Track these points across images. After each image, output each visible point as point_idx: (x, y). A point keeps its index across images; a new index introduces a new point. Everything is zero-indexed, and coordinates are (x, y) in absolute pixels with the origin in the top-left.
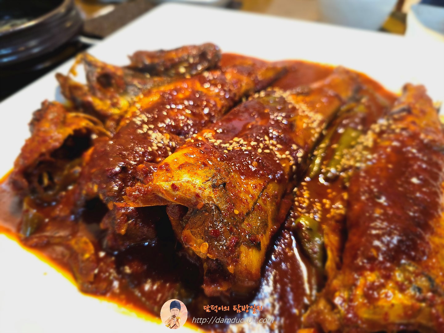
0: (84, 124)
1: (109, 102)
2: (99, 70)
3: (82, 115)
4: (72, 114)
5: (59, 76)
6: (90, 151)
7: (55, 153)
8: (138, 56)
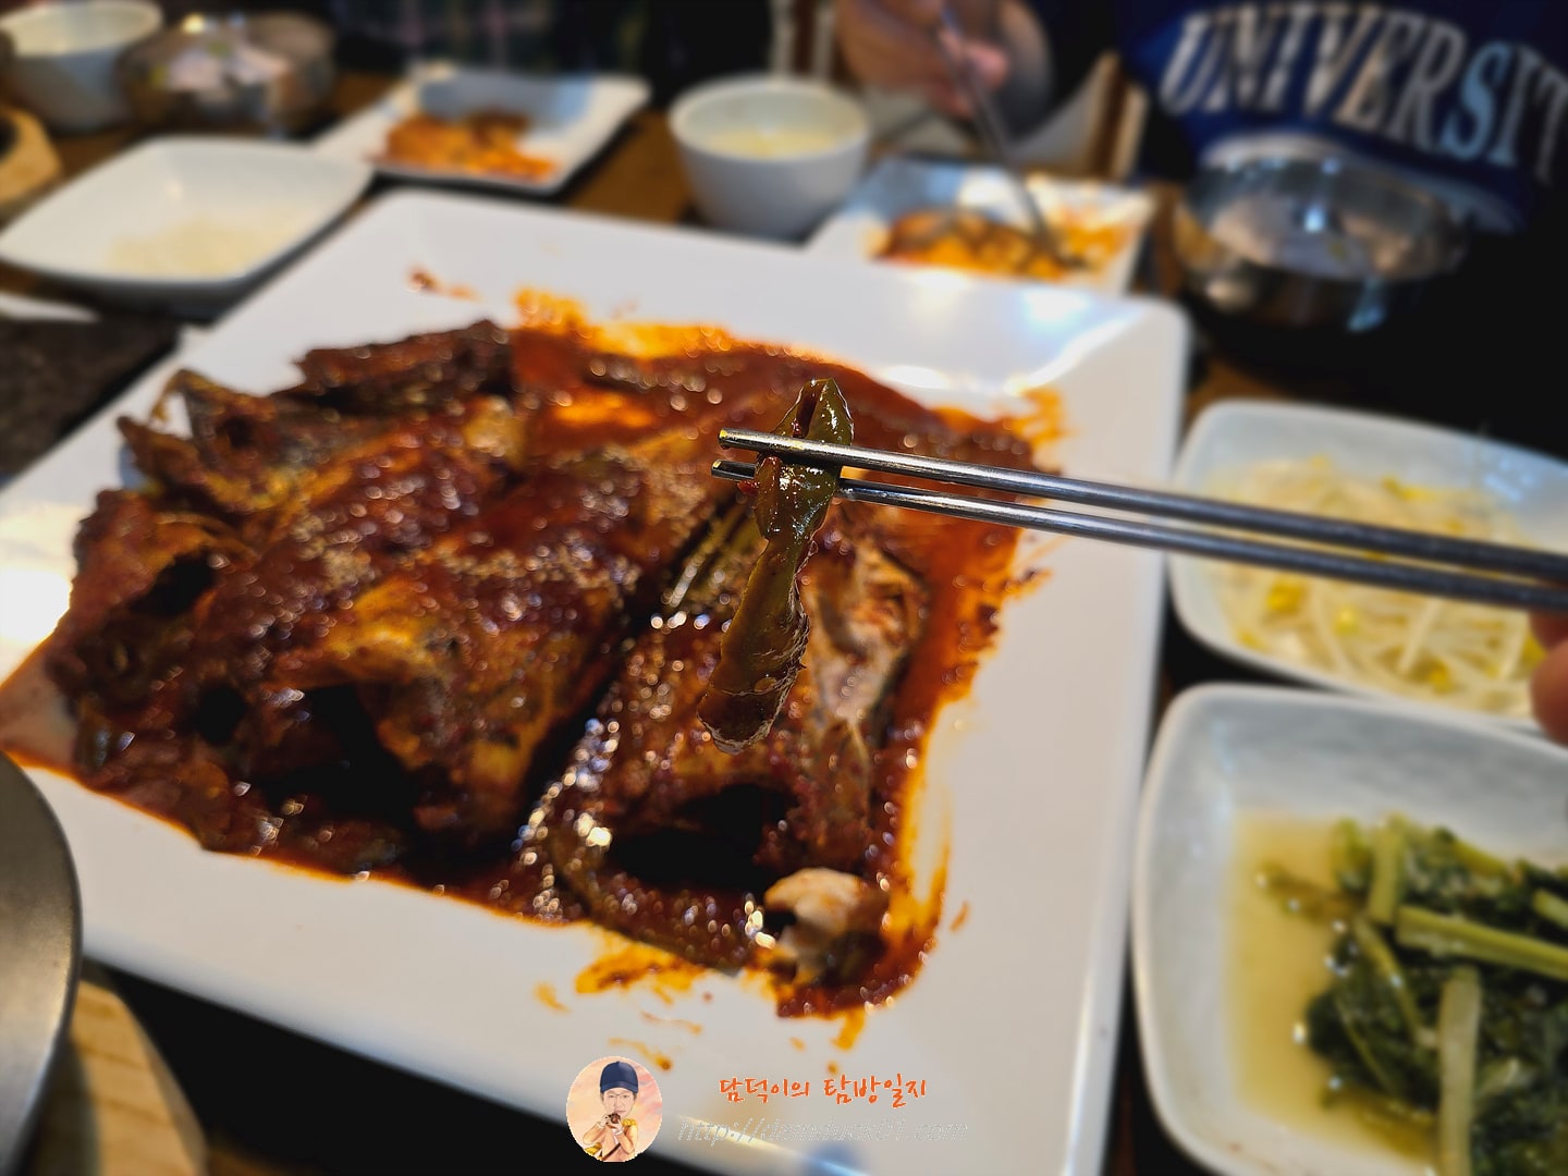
0: (194, 540)
1: (246, 485)
2: (220, 411)
3: (190, 519)
4: (167, 519)
5: (125, 424)
6: (208, 600)
7: (138, 605)
8: (316, 361)
